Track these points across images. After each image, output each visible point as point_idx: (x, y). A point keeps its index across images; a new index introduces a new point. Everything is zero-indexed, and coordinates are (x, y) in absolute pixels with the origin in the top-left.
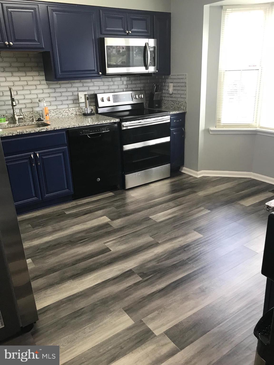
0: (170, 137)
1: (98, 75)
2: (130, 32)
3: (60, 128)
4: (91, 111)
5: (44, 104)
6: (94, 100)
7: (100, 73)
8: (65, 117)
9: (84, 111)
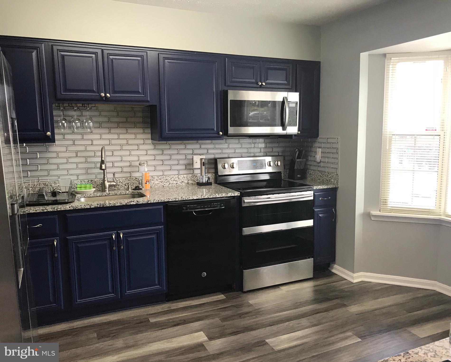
0: (313, 220)
1: (218, 136)
2: (264, 84)
3: (155, 201)
4: (208, 180)
5: (145, 168)
6: (213, 166)
7: (221, 133)
8: (172, 186)
9: (199, 179)
